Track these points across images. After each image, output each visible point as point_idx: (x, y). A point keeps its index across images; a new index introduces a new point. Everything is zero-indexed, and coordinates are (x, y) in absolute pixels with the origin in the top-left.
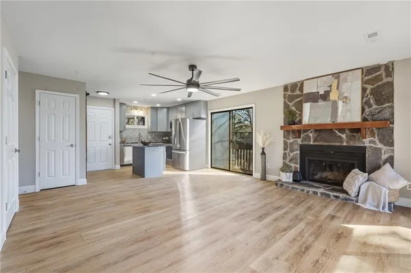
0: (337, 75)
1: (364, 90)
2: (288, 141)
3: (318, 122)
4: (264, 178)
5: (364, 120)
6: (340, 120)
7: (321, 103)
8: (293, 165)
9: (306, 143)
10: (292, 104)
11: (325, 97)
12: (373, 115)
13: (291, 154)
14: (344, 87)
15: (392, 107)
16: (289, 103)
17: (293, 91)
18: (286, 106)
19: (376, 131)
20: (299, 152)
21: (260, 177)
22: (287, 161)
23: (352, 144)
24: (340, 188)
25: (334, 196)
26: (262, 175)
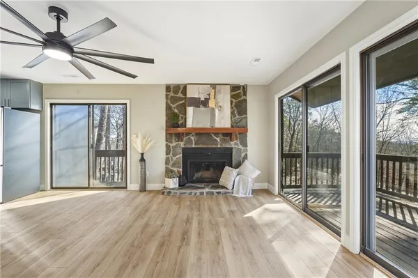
0: (214, 86)
1: (232, 102)
2: (171, 145)
3: (200, 126)
4: (143, 189)
5: (232, 126)
6: (217, 125)
7: (202, 108)
8: (175, 169)
9: (188, 146)
10: (175, 106)
11: (205, 103)
12: (237, 123)
13: (174, 158)
14: (219, 97)
15: (246, 118)
16: (171, 105)
17: (176, 92)
18: (168, 108)
19: (238, 135)
20: (181, 155)
21: (138, 189)
22: (169, 167)
23: (224, 146)
24: (217, 184)
25: (217, 193)
26: (141, 185)
